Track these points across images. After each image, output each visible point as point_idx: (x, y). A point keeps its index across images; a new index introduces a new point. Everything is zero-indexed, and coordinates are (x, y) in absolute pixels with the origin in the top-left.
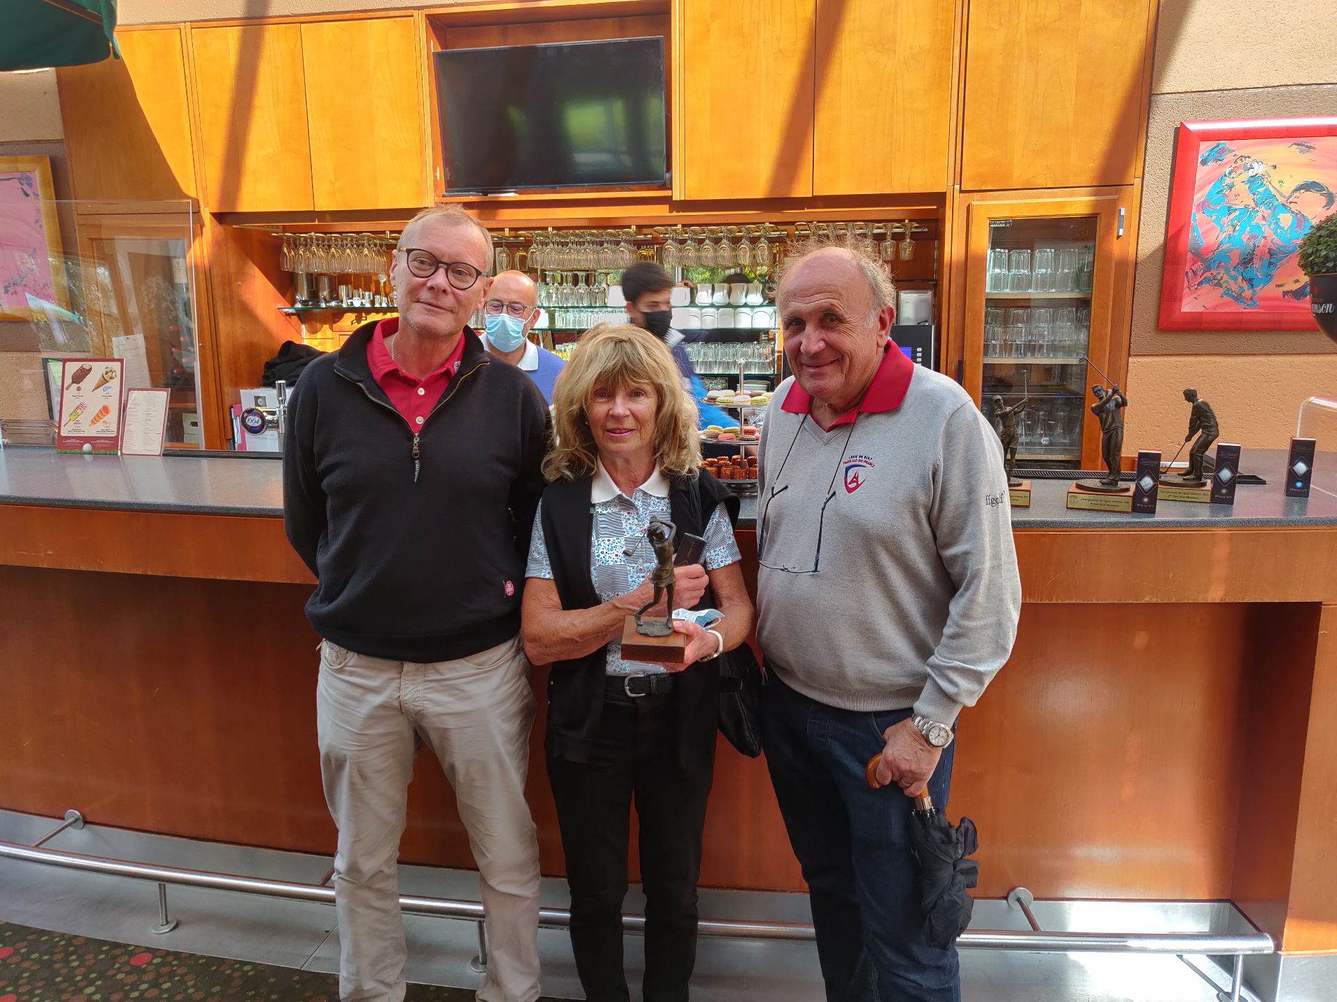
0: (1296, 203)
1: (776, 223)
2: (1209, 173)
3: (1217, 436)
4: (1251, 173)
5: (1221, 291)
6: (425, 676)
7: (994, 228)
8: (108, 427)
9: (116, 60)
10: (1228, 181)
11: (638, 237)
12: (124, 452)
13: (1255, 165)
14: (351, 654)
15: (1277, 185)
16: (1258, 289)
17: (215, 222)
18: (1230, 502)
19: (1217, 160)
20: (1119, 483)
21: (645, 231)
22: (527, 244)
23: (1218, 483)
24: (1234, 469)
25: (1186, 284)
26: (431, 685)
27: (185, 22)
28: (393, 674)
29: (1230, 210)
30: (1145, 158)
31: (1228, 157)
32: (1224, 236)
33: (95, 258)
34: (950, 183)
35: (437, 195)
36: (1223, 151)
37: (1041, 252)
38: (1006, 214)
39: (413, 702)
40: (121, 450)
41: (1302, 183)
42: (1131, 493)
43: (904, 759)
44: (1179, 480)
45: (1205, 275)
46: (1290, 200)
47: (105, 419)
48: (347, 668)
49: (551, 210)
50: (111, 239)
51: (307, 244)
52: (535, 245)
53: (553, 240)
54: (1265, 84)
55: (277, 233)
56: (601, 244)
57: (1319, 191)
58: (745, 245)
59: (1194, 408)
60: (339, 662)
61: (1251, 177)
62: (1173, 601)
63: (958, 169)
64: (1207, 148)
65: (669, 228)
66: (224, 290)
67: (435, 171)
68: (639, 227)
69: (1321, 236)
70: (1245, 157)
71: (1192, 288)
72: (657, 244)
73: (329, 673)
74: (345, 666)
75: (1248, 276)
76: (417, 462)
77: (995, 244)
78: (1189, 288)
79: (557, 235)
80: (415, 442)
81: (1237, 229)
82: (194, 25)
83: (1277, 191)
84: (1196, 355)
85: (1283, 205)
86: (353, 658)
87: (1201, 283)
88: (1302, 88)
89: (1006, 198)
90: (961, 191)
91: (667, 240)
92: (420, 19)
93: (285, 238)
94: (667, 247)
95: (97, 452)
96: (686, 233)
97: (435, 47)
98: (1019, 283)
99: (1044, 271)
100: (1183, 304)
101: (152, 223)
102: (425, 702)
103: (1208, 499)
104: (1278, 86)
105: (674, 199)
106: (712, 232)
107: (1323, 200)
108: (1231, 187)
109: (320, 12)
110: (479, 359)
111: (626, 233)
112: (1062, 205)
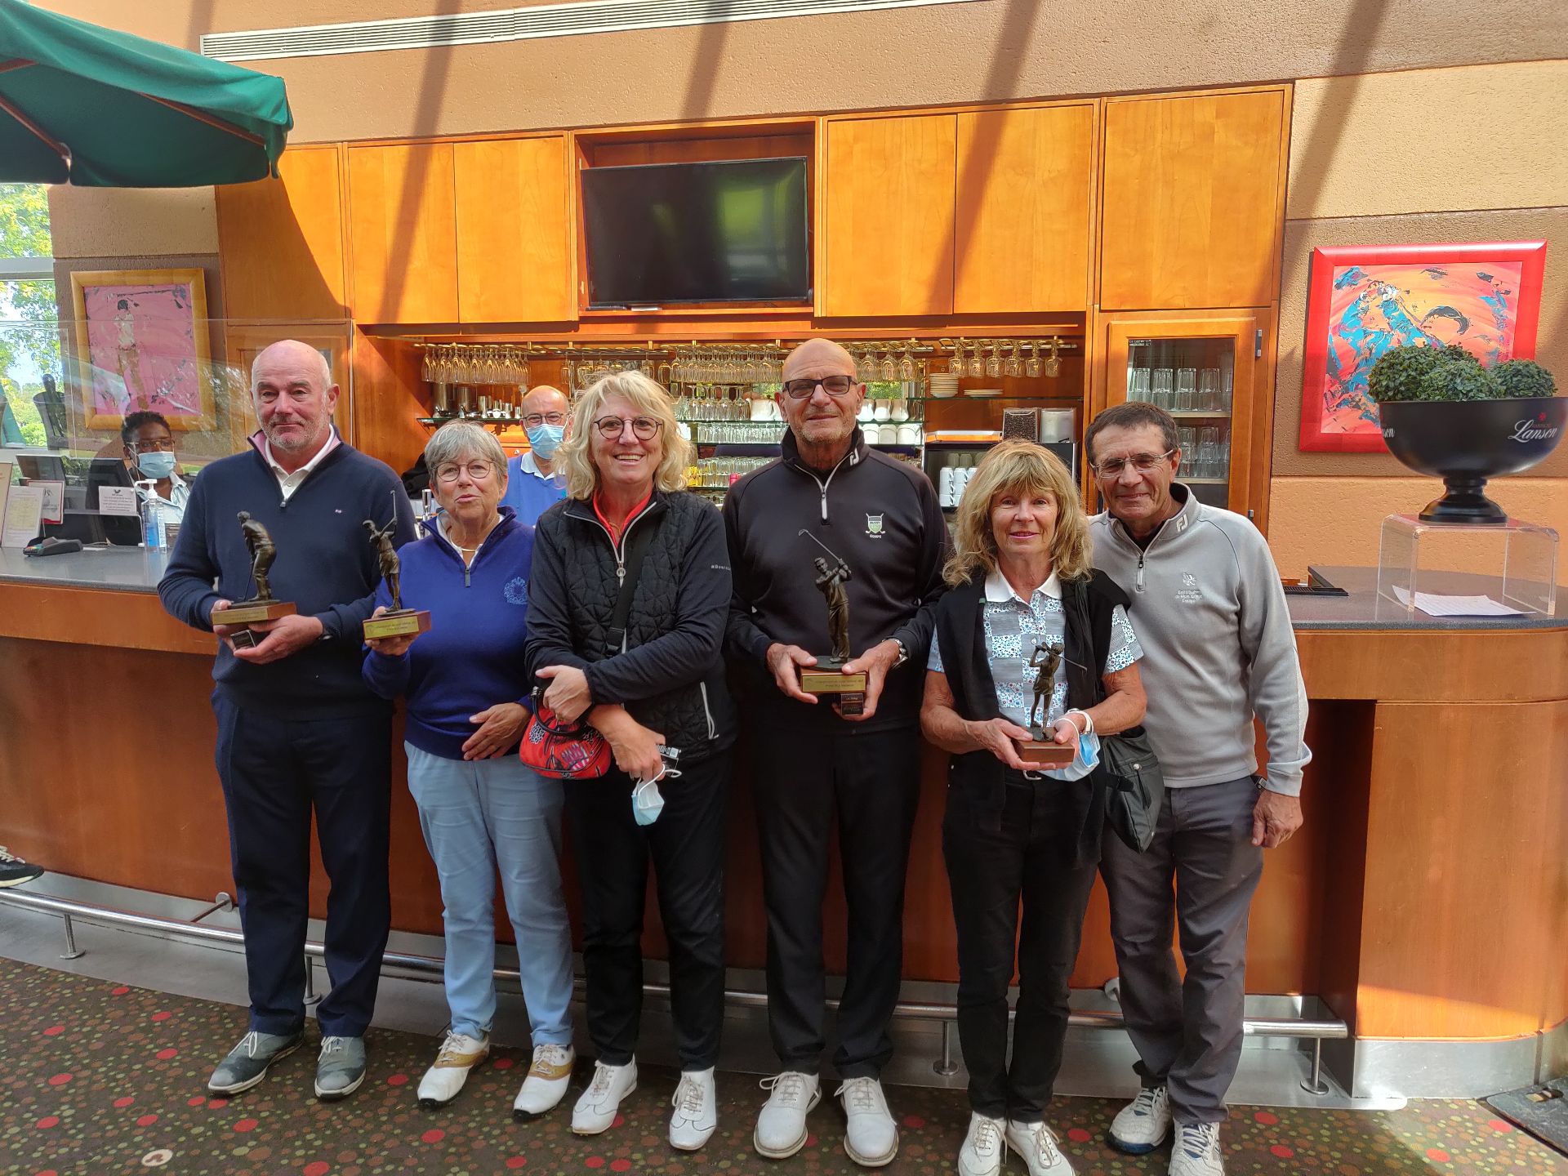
0: (1430, 327)
1: (921, 339)
2: (1342, 298)
4: (1385, 297)
5: (1360, 413)
7: (1135, 347)
10: (1362, 305)
13: (1389, 290)
15: (1411, 310)
17: (362, 334)
19: (1351, 285)
22: (670, 357)
25: (1325, 405)
27: (342, 142)
29: (1366, 334)
31: (1362, 282)
32: (1360, 357)
33: (236, 362)
34: (1090, 303)
35: (580, 309)
36: (1356, 276)
37: (1183, 371)
38: (1146, 333)
41: (1435, 308)
45: (1344, 396)
46: (1424, 325)
49: (694, 325)
51: (448, 355)
52: (678, 358)
53: (696, 354)
54: (1397, 212)
55: (419, 344)
56: (745, 357)
57: (1452, 316)
58: (889, 361)
61: (1386, 301)
63: (1097, 290)
64: (1342, 272)
67: (579, 285)
68: (784, 341)
70: (1379, 282)
71: (1331, 410)
77: (1136, 364)
78: (1328, 410)
79: (700, 348)
81: (1374, 351)
82: (352, 144)
83: (1412, 315)
84: (1338, 476)
85: (1418, 329)
87: (1340, 404)
88: (1434, 215)
89: (1146, 318)
90: (1101, 311)
92: (569, 138)
93: (427, 349)
97: (583, 165)
99: (1186, 390)
100: (1323, 425)
104: (1410, 214)
105: (816, 315)
107: (1458, 325)
108: (1365, 311)
109: (473, 131)
111: (770, 347)
112: (1200, 325)
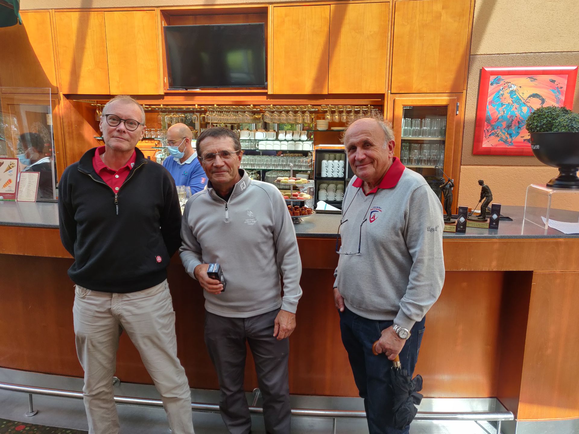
0: (529, 102)
1: (313, 105)
2: (494, 89)
3: (491, 200)
4: (511, 89)
5: (499, 139)
6: (122, 299)
7: (405, 109)
8: (12, 188)
9: (21, 25)
10: (501, 92)
11: (254, 109)
12: (18, 200)
13: (513, 86)
14: (88, 290)
15: (521, 95)
16: (513, 138)
17: (65, 98)
18: (497, 228)
19: (497, 83)
20: (451, 219)
21: (257, 107)
22: (205, 112)
23: (492, 220)
24: (498, 214)
25: (484, 135)
26: (125, 302)
27: (52, 9)
28: (108, 298)
29: (502, 105)
30: (468, 82)
31: (502, 82)
32: (500, 115)
33: (10, 113)
34: (387, 90)
35: (165, 89)
36: (499, 80)
37: (425, 120)
38: (410, 103)
39: (117, 310)
40: (17, 199)
41: (532, 94)
42: (455, 224)
43: (387, 343)
44: (476, 219)
45: (492, 131)
46: (526, 101)
47: (9, 185)
48: (86, 296)
49: (215, 97)
50: (18, 105)
52: (208, 112)
53: (216, 110)
54: (517, 52)
55: (94, 104)
56: (237, 112)
57: (538, 98)
58: (299, 114)
59: (482, 188)
60: (83, 294)
61: (511, 91)
62: (473, 270)
63: (390, 84)
64: (493, 78)
65: (267, 106)
66: (69, 129)
67: (164, 79)
68: (254, 105)
69: (535, 117)
70: (509, 83)
71: (487, 137)
72: (262, 113)
73: (79, 299)
74: (86, 295)
75: (509, 132)
76: (117, 206)
77: (405, 116)
78: (485, 137)
79: (218, 108)
80: (116, 197)
81: (505, 113)
82: (56, 10)
83: (522, 97)
84: (488, 165)
85: (524, 103)
86: (89, 292)
87: (490, 135)
88: (532, 54)
89: (410, 97)
90: (391, 93)
91: (266, 111)
92: (158, 12)
93: (97, 106)
94: (266, 114)
95: (6, 200)
96: (274, 108)
97: (164, 24)
98: (415, 133)
99: (426, 128)
100: (483, 143)
101: (36, 98)
102: (122, 310)
103: (488, 227)
104: (522, 53)
105: (268, 93)
106: (285, 108)
107: (540, 102)
108: (502, 95)
109: (113, 7)
110: (143, 161)
111: (248, 108)
112: (433, 100)
